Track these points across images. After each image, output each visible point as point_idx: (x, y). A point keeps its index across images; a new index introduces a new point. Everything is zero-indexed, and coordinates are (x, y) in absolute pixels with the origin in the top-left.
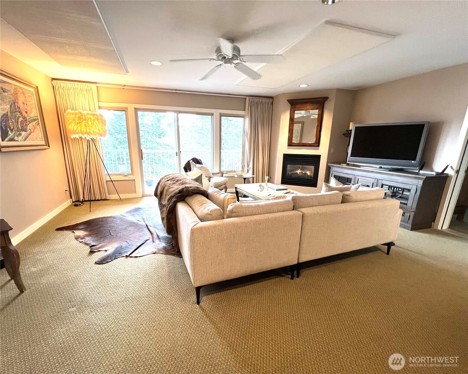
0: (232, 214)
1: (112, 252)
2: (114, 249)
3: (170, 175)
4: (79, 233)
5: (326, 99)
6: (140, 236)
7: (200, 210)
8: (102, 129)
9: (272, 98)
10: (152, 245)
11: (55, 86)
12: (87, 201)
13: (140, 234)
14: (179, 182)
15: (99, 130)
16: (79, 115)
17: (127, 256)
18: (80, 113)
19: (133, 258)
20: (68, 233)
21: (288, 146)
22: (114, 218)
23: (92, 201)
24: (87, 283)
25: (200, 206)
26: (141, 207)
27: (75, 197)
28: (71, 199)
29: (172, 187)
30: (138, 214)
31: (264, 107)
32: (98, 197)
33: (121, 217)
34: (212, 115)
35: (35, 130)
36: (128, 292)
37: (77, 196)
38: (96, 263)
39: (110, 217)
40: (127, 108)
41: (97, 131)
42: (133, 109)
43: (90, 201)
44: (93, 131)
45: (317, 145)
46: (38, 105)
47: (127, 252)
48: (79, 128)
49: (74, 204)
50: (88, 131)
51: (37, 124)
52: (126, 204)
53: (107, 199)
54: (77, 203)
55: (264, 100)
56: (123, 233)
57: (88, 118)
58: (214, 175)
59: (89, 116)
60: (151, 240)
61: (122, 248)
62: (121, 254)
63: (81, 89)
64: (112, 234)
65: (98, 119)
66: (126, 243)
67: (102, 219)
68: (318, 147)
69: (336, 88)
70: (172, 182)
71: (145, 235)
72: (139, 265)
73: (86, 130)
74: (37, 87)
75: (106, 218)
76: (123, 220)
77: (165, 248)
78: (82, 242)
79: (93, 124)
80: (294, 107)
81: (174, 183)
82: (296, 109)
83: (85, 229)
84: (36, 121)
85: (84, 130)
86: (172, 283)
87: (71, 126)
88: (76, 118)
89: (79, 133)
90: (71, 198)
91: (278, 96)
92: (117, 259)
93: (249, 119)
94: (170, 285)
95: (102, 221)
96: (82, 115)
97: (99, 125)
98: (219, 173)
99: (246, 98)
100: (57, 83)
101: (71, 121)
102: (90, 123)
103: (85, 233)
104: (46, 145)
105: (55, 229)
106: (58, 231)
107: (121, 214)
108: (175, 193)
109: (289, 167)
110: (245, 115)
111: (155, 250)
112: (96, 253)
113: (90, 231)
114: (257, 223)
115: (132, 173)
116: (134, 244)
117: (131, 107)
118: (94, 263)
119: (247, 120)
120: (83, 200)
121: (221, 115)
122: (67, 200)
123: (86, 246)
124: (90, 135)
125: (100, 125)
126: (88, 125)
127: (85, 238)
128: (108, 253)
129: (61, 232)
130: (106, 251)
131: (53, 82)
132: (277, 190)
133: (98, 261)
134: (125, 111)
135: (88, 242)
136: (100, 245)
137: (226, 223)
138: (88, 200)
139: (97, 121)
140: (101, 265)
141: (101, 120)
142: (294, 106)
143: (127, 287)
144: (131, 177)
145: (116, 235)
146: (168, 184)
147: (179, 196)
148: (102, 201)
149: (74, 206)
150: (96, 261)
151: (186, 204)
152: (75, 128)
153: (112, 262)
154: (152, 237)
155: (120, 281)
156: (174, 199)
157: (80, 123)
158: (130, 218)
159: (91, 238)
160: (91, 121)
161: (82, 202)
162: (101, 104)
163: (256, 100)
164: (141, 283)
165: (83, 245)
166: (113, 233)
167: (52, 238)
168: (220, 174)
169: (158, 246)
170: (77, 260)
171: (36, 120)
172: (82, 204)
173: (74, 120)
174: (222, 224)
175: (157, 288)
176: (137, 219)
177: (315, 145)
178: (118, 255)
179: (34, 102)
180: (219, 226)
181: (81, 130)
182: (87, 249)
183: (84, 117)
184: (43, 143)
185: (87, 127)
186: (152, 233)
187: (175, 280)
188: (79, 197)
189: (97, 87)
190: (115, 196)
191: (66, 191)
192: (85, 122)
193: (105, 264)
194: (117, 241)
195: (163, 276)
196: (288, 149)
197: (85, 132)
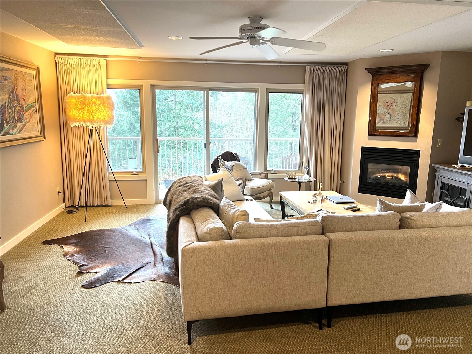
0: (237, 235)
1: (103, 274)
2: (106, 271)
3: (185, 179)
4: (69, 249)
5: (426, 66)
6: (141, 257)
7: (201, 228)
8: (108, 115)
9: (346, 64)
10: (152, 270)
11: (59, 62)
12: (83, 207)
13: (141, 254)
14: (191, 190)
15: (104, 116)
16: (82, 99)
17: (119, 281)
18: (84, 96)
19: (126, 284)
20: (56, 248)
21: (369, 135)
22: (113, 231)
23: (90, 206)
24: (69, 308)
25: (201, 223)
26: (150, 218)
27: (70, 200)
28: (64, 204)
29: (181, 196)
30: (144, 227)
31: (334, 77)
32: (97, 202)
33: (122, 230)
34: (255, 91)
35: (31, 119)
36: (112, 323)
37: (72, 199)
38: (82, 286)
39: (109, 230)
40: (142, 86)
41: (102, 118)
42: (150, 87)
43: (86, 206)
44: (97, 118)
45: (414, 135)
46: (37, 88)
47: (120, 276)
48: (81, 115)
49: (67, 209)
50: (91, 118)
51: (34, 111)
52: (131, 213)
53: (108, 205)
54: (71, 209)
55: (334, 68)
56: (120, 252)
57: (92, 102)
58: (255, 176)
59: (94, 100)
60: (153, 263)
61: (116, 270)
62: (113, 279)
63: (87, 65)
64: (107, 253)
65: (104, 104)
66: (121, 265)
67: (98, 233)
68: (416, 138)
69: (441, 51)
70: (184, 189)
71: (146, 256)
72: (132, 293)
73: (88, 117)
74: (38, 68)
75: (103, 231)
76: (123, 235)
77: (167, 275)
78: (70, 260)
79: (97, 110)
80: (377, 79)
81: (185, 191)
82: (380, 81)
83: (76, 245)
84: (33, 109)
85: (86, 117)
86: (166, 317)
87: (73, 113)
88: (79, 103)
89: (81, 121)
90: (65, 202)
91: (355, 62)
92: (107, 284)
93: (310, 96)
94: (163, 320)
95: (98, 235)
96: (86, 99)
97: (104, 111)
98: (262, 173)
99: (306, 66)
100: (61, 58)
101: (72, 106)
102: (94, 109)
103: (75, 249)
104: (42, 136)
105: (42, 242)
106: (44, 245)
107: (122, 226)
108: (180, 205)
109: (371, 167)
110: (304, 90)
111: (154, 276)
112: (85, 275)
113: (82, 247)
114: (263, 247)
115: (144, 171)
116: (130, 267)
117: (147, 84)
118: (81, 286)
119: (307, 98)
120: (78, 205)
121: (269, 91)
122: (59, 204)
123: (75, 265)
124: (92, 124)
125: (106, 110)
126: (91, 111)
127: (74, 255)
128: (99, 275)
129: (48, 246)
130: (96, 273)
131: (56, 58)
132: (337, 203)
133: (86, 285)
134: (139, 89)
135: (77, 261)
136: (91, 265)
137: (224, 245)
138: (84, 205)
139: (103, 106)
140: (88, 289)
141: (108, 104)
142: (377, 77)
143: (112, 317)
144: (142, 176)
145: (111, 254)
146: (178, 191)
147: (183, 208)
148: (102, 207)
149: (66, 213)
150: (83, 284)
151: (190, 220)
152: (76, 115)
153: (101, 286)
154: (155, 259)
155: (106, 309)
156: (177, 213)
157: (83, 108)
158: (134, 233)
159: (81, 256)
160: (95, 106)
161: (78, 208)
162: (111, 82)
163: (321, 68)
164: (129, 313)
165: (72, 264)
166: (108, 251)
167: (37, 253)
168: (263, 175)
169: (159, 272)
170: (62, 281)
171: (34, 107)
172: (77, 211)
173: (76, 105)
174: (220, 245)
175: (146, 321)
176: (141, 235)
177: (410, 135)
178: (109, 280)
179: (34, 86)
180: (215, 247)
181: (83, 117)
182: (76, 268)
183: (87, 101)
184: (39, 133)
185: (90, 114)
186: (155, 254)
187: (169, 314)
188: (74, 202)
189: (107, 61)
190: (119, 202)
191: (59, 192)
192: (88, 108)
193: (93, 289)
194: (111, 261)
195: (157, 309)
196: (369, 139)
197: (88, 120)
